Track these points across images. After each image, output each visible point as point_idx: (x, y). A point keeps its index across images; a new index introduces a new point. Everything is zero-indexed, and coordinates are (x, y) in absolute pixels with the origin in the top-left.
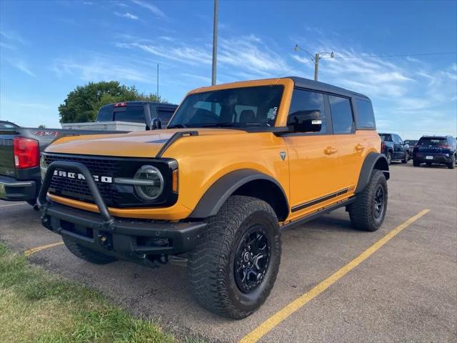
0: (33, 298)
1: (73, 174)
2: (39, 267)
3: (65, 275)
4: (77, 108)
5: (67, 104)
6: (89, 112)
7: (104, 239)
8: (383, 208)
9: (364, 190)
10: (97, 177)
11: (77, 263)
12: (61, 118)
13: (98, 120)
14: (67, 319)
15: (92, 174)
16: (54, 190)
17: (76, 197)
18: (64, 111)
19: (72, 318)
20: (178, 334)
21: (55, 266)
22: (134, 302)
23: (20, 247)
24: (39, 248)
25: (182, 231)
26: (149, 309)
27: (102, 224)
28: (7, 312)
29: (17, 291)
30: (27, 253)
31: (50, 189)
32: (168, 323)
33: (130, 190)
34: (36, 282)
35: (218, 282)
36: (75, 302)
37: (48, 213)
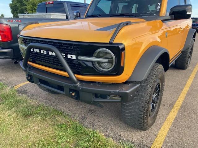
0: (26, 116)
1: (45, 51)
2: (24, 95)
3: (40, 101)
4: (18, 5)
5: (13, 3)
6: (24, 7)
7: (73, 94)
8: (190, 57)
9: (187, 50)
10: (64, 54)
11: (44, 93)
12: (11, 10)
13: (37, 12)
14: (50, 130)
15: (61, 53)
16: (31, 60)
17: (48, 65)
18: (12, 7)
19: (53, 129)
20: (115, 139)
21: (33, 95)
22: (84, 118)
23: (10, 84)
24: (22, 85)
25: (128, 92)
26: (93, 122)
27: (72, 85)
28: (15, 126)
29: (16, 111)
30: (16, 88)
31: (30, 59)
32: (107, 131)
33: (90, 65)
34: (25, 105)
35: (144, 116)
36: (50, 118)
37: (30, 74)
